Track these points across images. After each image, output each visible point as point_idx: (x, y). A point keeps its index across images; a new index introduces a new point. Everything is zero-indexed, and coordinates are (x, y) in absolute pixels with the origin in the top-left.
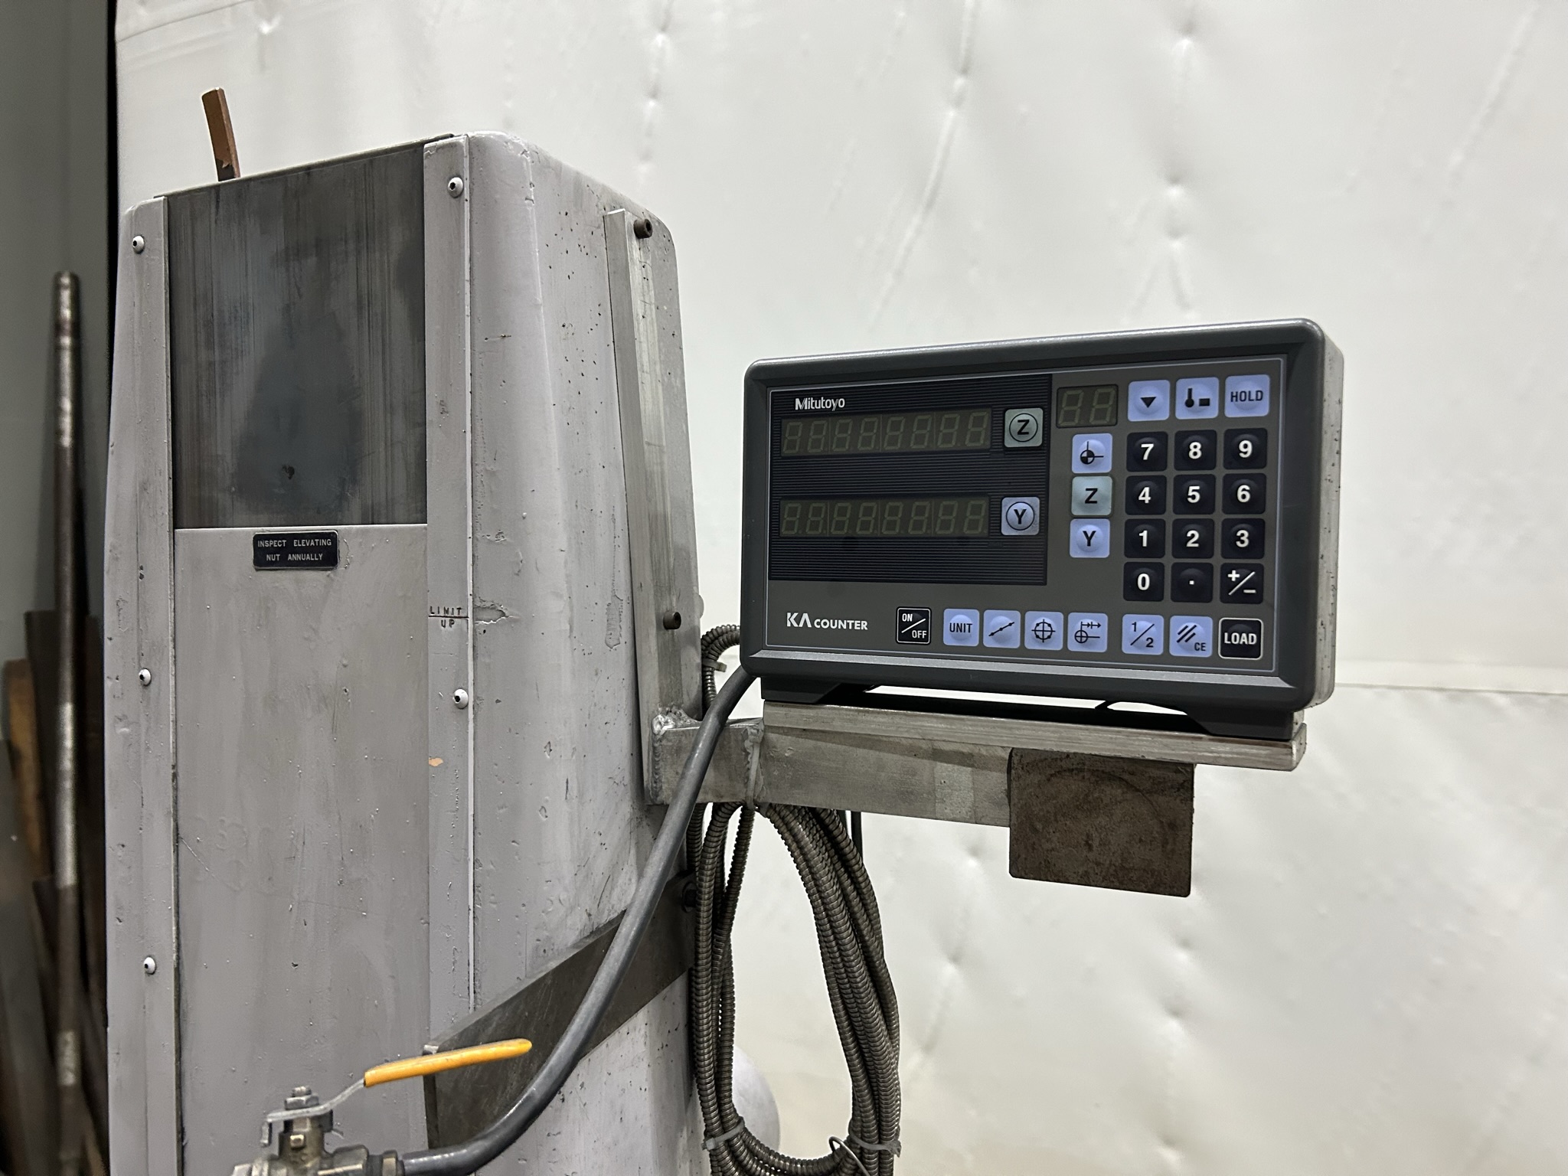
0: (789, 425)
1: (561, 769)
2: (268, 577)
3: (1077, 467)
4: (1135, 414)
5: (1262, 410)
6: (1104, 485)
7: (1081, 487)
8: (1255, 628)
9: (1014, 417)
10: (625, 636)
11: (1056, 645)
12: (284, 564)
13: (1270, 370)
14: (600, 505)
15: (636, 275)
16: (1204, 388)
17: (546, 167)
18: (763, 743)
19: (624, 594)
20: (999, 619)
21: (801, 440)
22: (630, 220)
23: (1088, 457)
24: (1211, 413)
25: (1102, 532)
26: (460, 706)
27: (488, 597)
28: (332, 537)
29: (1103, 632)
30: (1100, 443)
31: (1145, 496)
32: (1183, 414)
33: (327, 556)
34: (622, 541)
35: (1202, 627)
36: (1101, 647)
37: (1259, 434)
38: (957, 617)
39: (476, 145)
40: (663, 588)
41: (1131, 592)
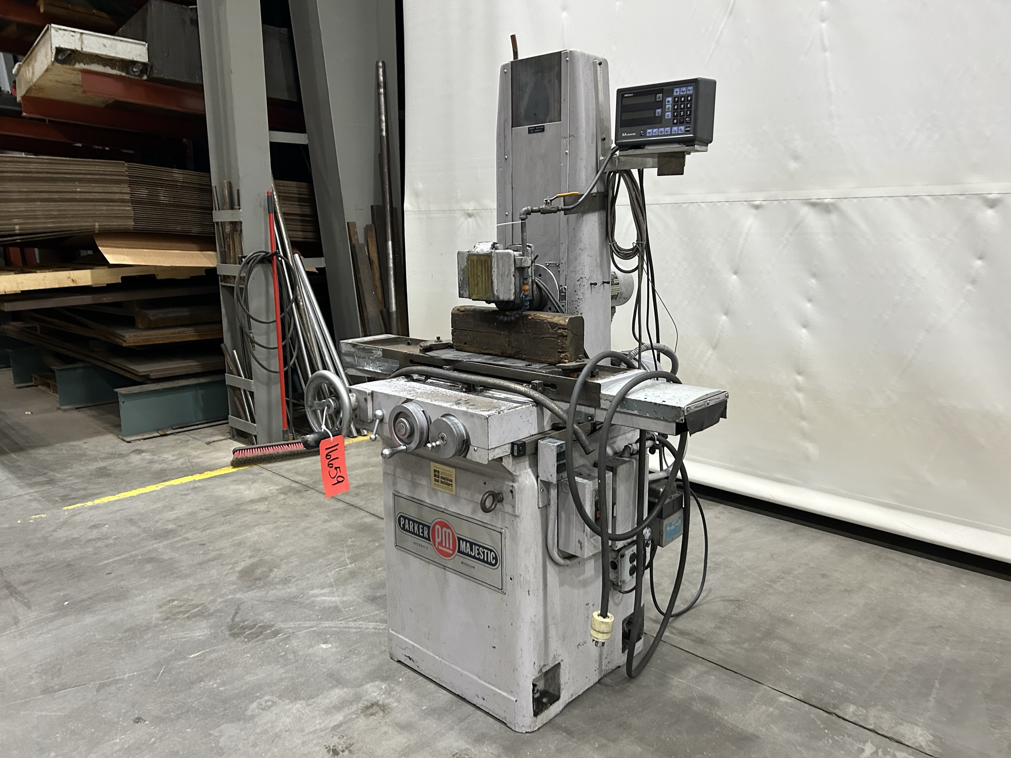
0: (624, 99)
1: (584, 163)
2: (531, 135)
3: (667, 103)
4: (675, 94)
5: (692, 92)
6: (670, 106)
7: (667, 106)
8: (689, 127)
9: (658, 95)
10: (595, 142)
11: (663, 134)
12: (534, 132)
13: (693, 86)
14: (591, 117)
15: (599, 72)
16: (684, 89)
17: (583, 55)
18: (619, 159)
19: (595, 133)
20: (655, 130)
21: (626, 102)
22: (598, 62)
23: (668, 102)
24: (685, 93)
25: (670, 114)
26: (567, 153)
27: (571, 134)
28: (543, 126)
29: (669, 130)
30: (670, 99)
31: (676, 107)
32: (682, 93)
33: (542, 130)
34: (595, 123)
35: (683, 128)
36: (669, 133)
37: (691, 95)
38: (649, 131)
39: (571, 52)
40: (602, 133)
41: (674, 124)
